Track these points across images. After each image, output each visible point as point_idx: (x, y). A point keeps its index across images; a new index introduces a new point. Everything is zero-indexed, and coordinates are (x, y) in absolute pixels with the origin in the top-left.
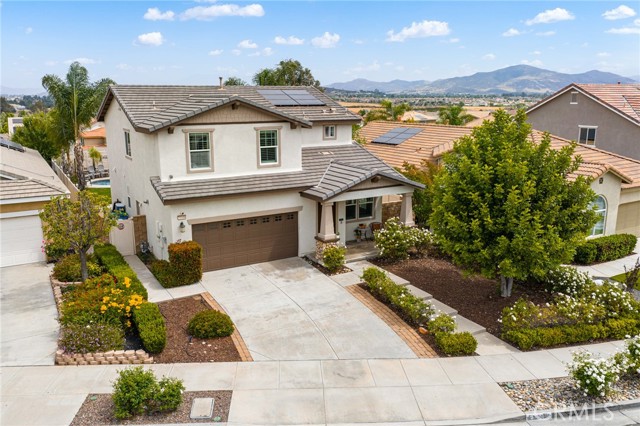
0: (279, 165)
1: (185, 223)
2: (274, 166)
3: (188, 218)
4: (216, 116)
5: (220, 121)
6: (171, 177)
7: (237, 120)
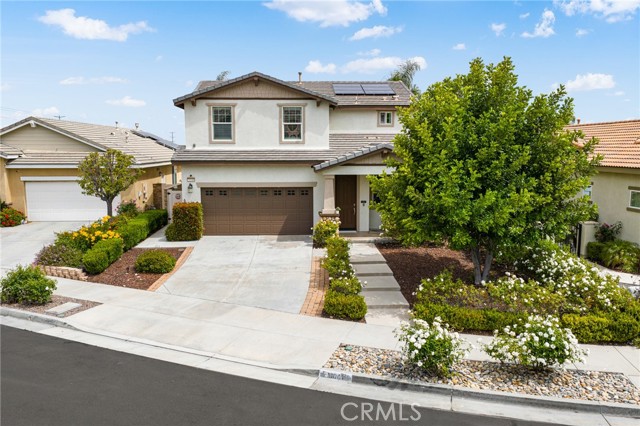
0: (303, 143)
1: (194, 184)
2: (297, 143)
3: (197, 180)
4: (239, 92)
5: (243, 96)
6: (194, 146)
7: (260, 96)
